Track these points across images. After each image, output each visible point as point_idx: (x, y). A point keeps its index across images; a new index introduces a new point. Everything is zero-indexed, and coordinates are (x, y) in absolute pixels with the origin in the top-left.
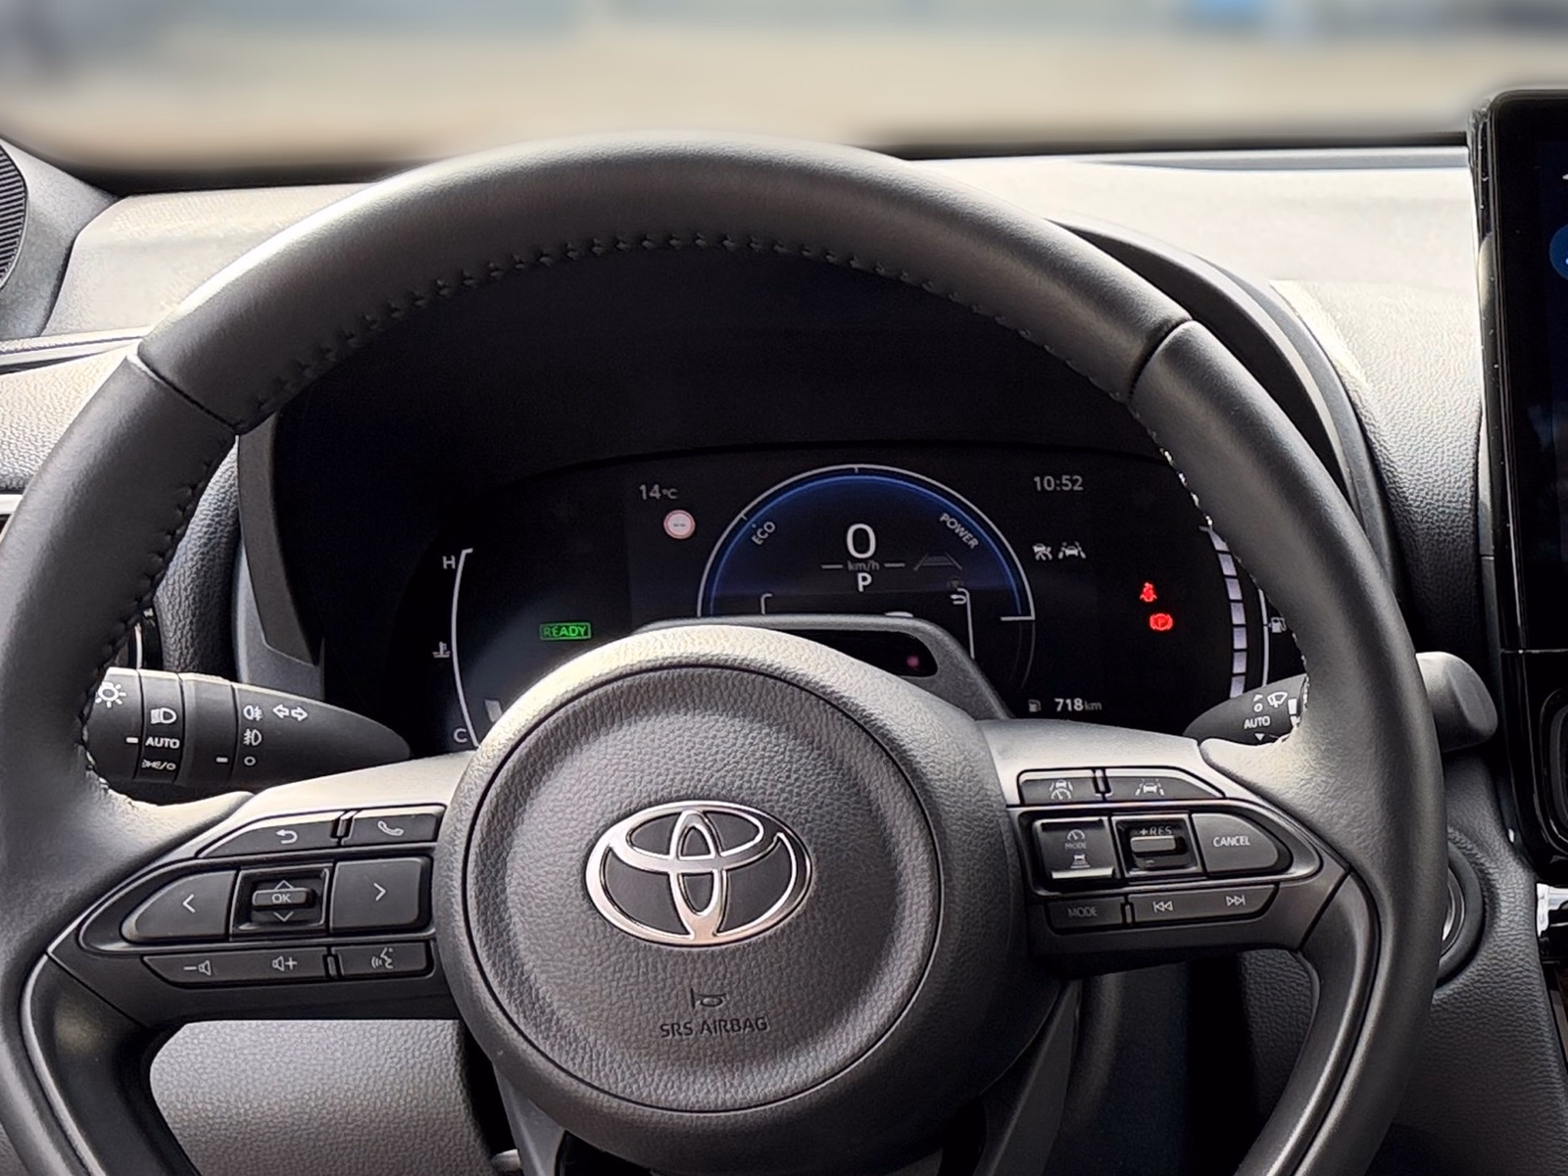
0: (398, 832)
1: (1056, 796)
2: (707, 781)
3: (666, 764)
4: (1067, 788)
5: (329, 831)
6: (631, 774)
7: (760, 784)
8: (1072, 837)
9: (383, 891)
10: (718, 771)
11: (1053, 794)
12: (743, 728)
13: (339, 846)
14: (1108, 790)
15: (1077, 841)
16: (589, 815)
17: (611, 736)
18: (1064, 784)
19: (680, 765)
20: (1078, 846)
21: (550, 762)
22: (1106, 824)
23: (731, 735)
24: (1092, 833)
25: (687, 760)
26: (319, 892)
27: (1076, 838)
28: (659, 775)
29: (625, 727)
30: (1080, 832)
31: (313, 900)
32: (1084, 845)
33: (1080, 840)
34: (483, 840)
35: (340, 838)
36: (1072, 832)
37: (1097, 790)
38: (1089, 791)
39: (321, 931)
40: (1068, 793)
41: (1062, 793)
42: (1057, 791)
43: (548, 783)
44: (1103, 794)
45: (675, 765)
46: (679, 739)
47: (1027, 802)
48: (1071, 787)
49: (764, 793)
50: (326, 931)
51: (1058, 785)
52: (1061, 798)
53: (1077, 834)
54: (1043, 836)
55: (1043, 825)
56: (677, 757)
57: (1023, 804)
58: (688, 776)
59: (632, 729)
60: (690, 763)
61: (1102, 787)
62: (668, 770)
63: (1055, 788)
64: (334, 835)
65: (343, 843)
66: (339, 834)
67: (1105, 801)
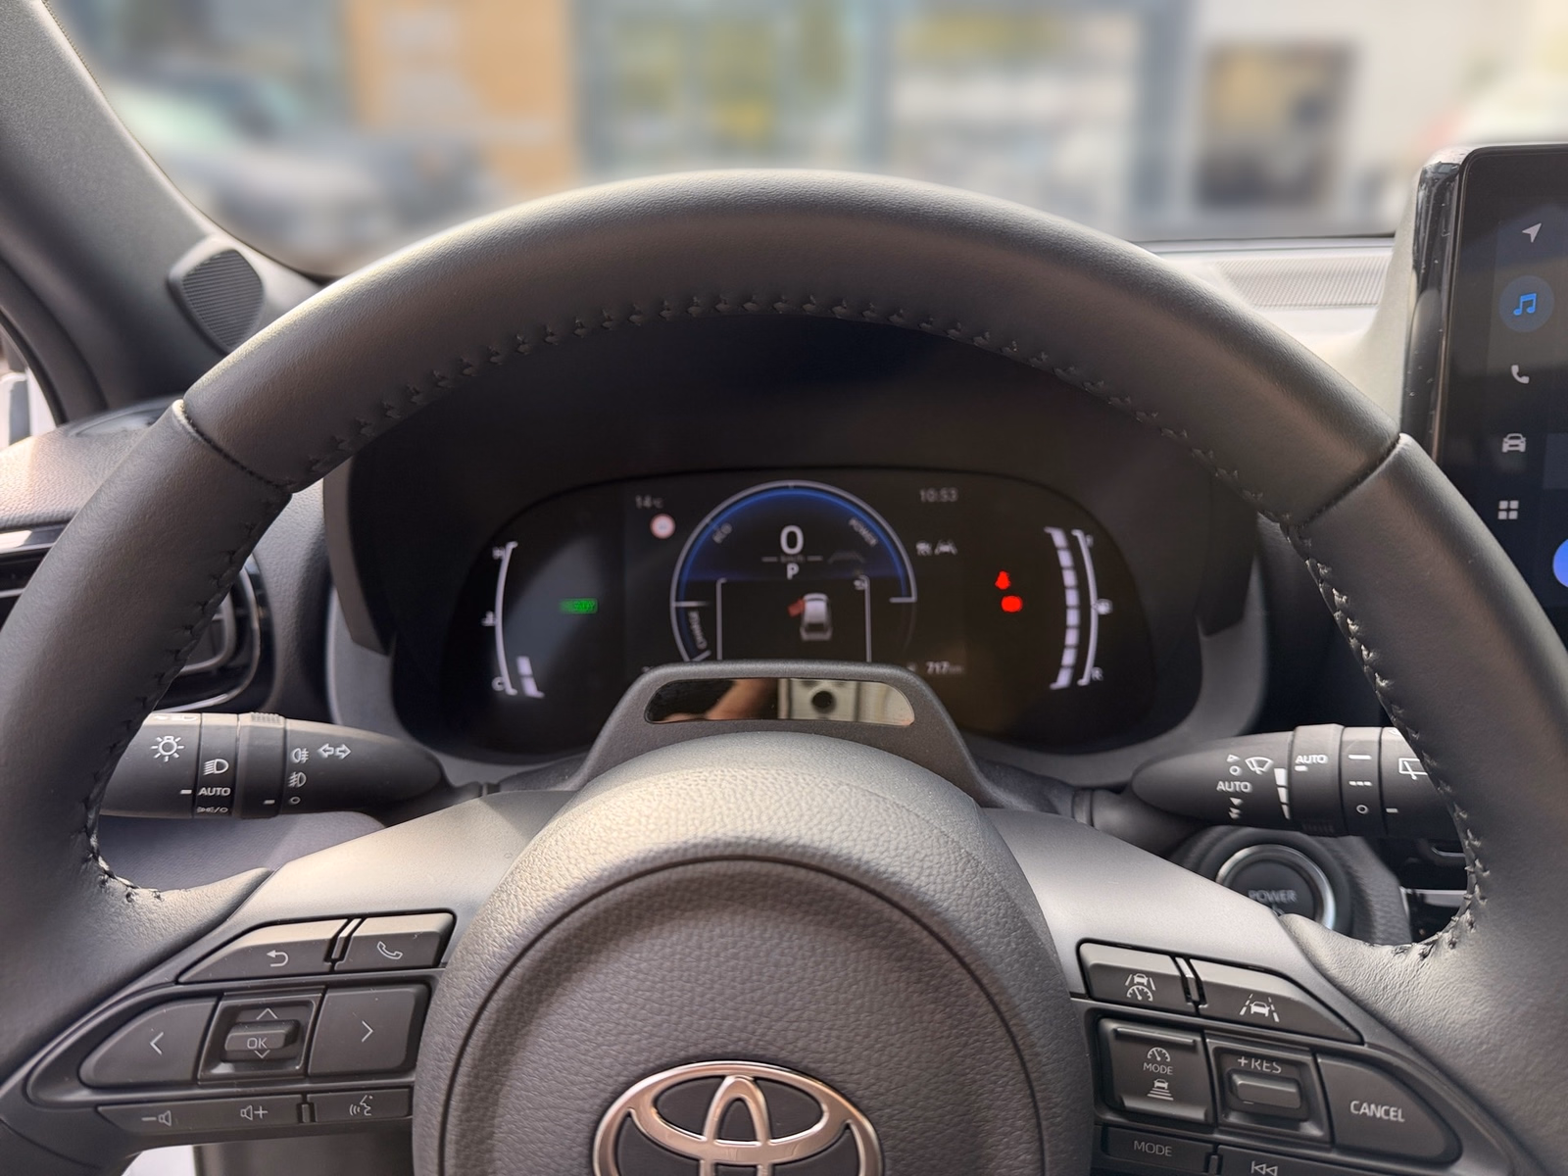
0: (395, 956)
1: (1134, 994)
2: (764, 1035)
3: (712, 1000)
4: (1149, 986)
5: (322, 955)
6: (667, 1009)
7: (830, 1046)
8: (1153, 1055)
9: (371, 1031)
10: (780, 1019)
11: (1130, 991)
12: (813, 949)
13: (332, 971)
14: (1202, 999)
15: (1160, 1063)
16: (607, 1061)
17: (647, 943)
18: (1144, 980)
19: (730, 1004)
20: (1160, 1069)
21: (569, 970)
22: (1200, 1047)
23: (799, 963)
24: (1181, 1055)
25: (739, 999)
26: (303, 1023)
27: (1159, 1059)
28: (703, 1017)
29: (666, 934)
30: (1164, 1051)
31: (296, 1035)
32: (1168, 1070)
33: (1164, 1062)
34: (474, 1067)
35: (334, 962)
36: (1154, 1049)
37: (1188, 999)
38: (1176, 997)
39: (296, 1073)
40: (1150, 994)
41: (1141, 992)
42: (1135, 987)
43: (563, 999)
44: (1196, 1004)
45: (724, 1003)
46: (732, 963)
47: (1096, 993)
48: (1154, 988)
49: (834, 1060)
50: (305, 1075)
51: (1137, 979)
52: (1140, 998)
53: (1160, 1053)
54: (1115, 1046)
55: (1115, 1031)
56: (728, 992)
57: (1089, 995)
58: (739, 1024)
59: (675, 938)
60: (744, 1003)
61: (1195, 996)
62: (714, 1010)
63: (1132, 983)
64: (328, 957)
65: (336, 968)
66: (333, 957)
67: (1198, 1014)
